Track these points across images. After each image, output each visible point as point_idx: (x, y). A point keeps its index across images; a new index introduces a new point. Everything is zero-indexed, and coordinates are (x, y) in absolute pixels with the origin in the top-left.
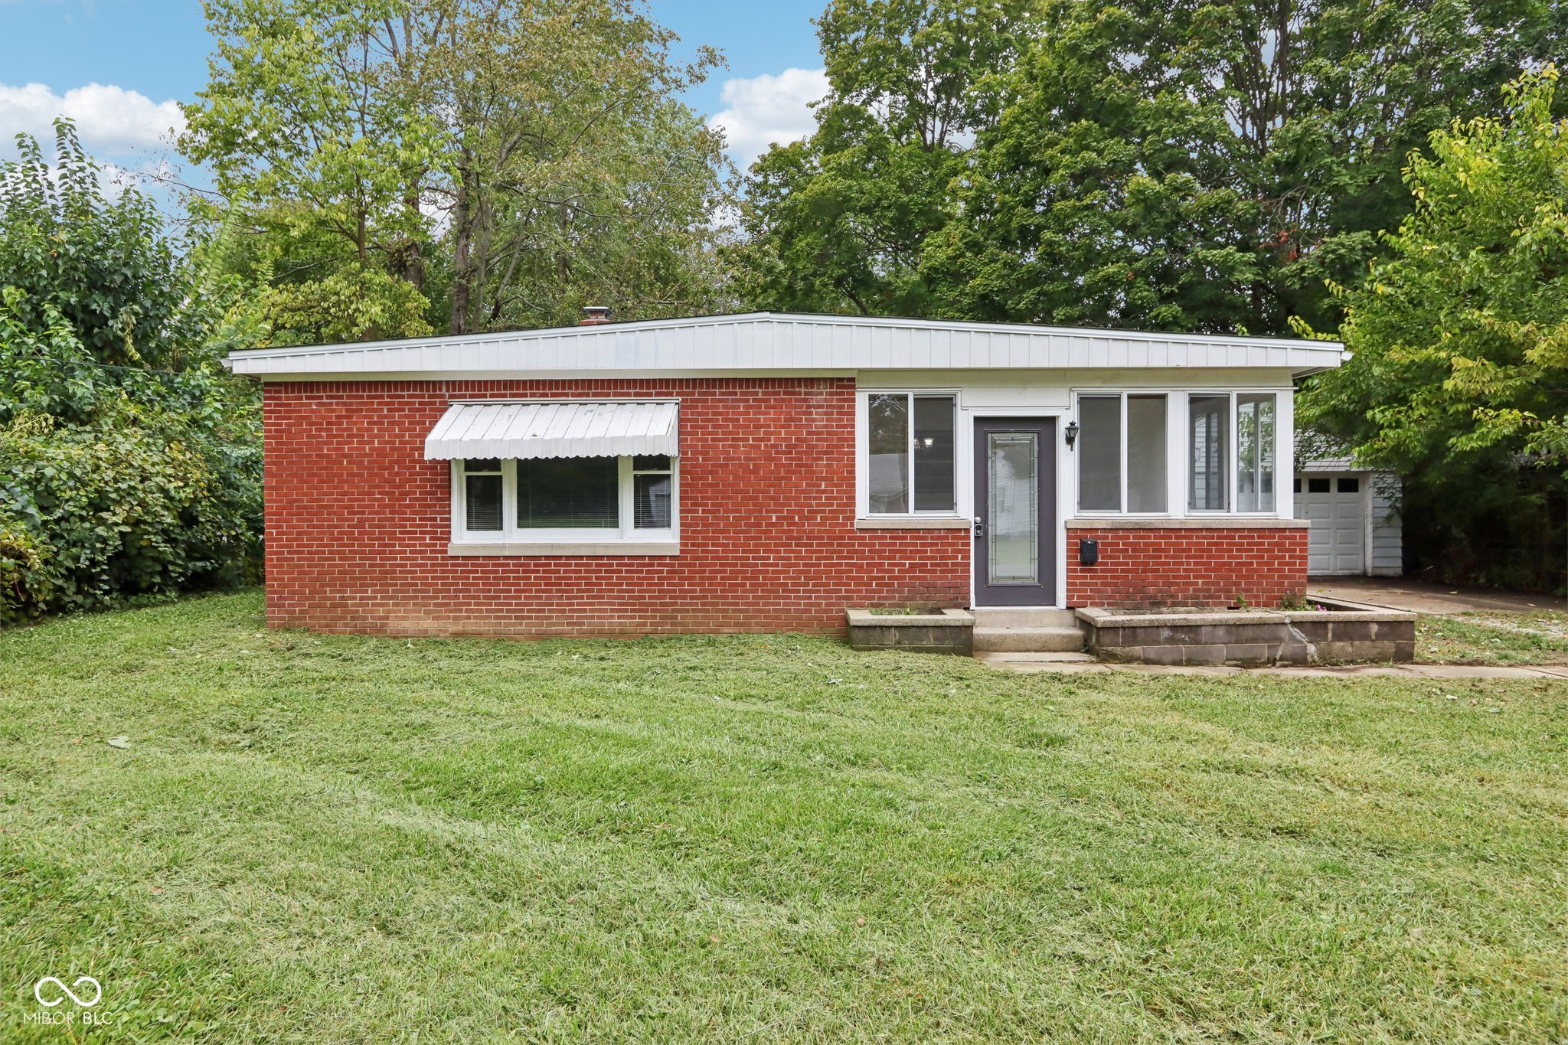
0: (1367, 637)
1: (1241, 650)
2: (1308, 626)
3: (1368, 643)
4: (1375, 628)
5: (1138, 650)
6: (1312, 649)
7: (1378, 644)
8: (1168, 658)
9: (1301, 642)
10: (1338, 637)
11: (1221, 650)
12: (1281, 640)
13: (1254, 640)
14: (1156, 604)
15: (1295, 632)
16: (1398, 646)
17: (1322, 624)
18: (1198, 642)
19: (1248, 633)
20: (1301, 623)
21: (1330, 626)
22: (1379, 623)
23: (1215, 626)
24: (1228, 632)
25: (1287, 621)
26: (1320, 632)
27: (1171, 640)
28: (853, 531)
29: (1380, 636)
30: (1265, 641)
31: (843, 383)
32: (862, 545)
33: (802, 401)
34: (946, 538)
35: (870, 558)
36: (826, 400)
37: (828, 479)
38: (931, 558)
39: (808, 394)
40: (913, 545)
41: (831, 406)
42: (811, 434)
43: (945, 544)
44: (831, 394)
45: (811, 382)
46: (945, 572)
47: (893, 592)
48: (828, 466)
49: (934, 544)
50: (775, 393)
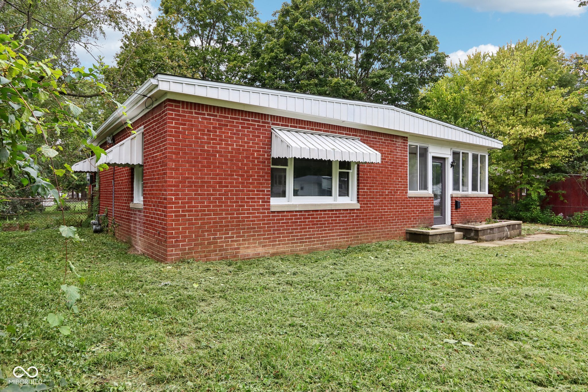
2: (508, 226)
3: (516, 231)
4: (517, 226)
5: (485, 237)
6: (509, 233)
8: (489, 239)
10: (512, 230)
11: (497, 235)
13: (501, 232)
15: (506, 228)
16: (520, 231)
19: (501, 229)
21: (511, 226)
24: (498, 230)
27: (490, 233)
28: (407, 198)
32: (410, 203)
33: (395, 144)
34: (428, 200)
35: (411, 208)
36: (400, 145)
37: (401, 177)
38: (426, 208)
39: (396, 141)
40: (421, 203)
41: (402, 148)
42: (397, 158)
43: (429, 203)
44: (402, 142)
45: (397, 137)
46: (428, 213)
47: (417, 221)
48: (401, 171)
49: (426, 203)
50: (388, 140)
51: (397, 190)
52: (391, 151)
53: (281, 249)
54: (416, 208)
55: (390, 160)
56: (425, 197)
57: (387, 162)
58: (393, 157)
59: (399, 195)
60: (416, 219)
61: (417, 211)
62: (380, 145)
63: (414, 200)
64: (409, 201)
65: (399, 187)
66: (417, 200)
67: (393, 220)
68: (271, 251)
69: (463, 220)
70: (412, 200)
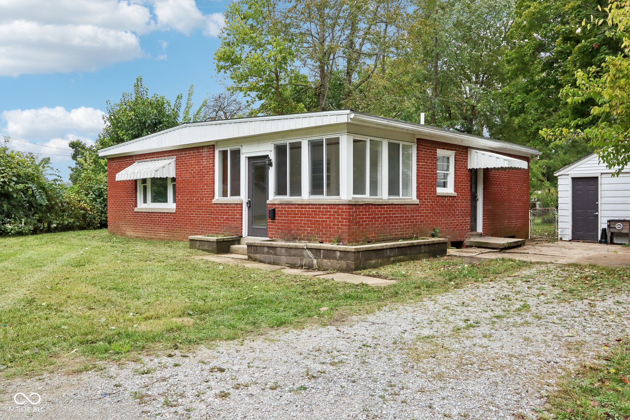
0: (335, 258)
1: (292, 260)
2: (314, 250)
3: (336, 261)
4: (338, 254)
5: (258, 256)
6: (315, 261)
7: (339, 262)
8: (267, 261)
9: (311, 258)
10: (325, 257)
11: (284, 259)
12: (303, 256)
13: (294, 255)
14: (294, 239)
15: (309, 253)
16: (347, 264)
17: (318, 250)
18: (276, 255)
19: (293, 252)
20: (312, 249)
21: (322, 251)
22: (340, 251)
23: (281, 247)
24: (286, 251)
25: (305, 247)
26: (319, 254)
27: (268, 253)
28: (212, 204)
29: (341, 258)
30: (299, 256)
31: (211, 146)
32: (214, 210)
33: (201, 155)
34: (234, 207)
35: (216, 215)
36: (206, 154)
37: (207, 184)
38: (231, 215)
39: (202, 152)
40: (226, 210)
41: (207, 156)
42: (203, 167)
43: (234, 210)
44: (207, 151)
45: (203, 147)
46: (234, 221)
47: (221, 228)
48: (207, 179)
49: (231, 210)
50: (195, 153)
51: (203, 197)
52: (198, 162)
53: (140, 234)
54: (221, 215)
55: (198, 170)
56: (230, 204)
57: (195, 172)
58: (200, 167)
59: (205, 202)
60: (221, 226)
61: (221, 218)
62: (189, 158)
63: (219, 207)
64: (214, 207)
65: (205, 194)
66: (222, 207)
67: (199, 224)
68: (136, 235)
69: (285, 235)
70: (217, 207)
